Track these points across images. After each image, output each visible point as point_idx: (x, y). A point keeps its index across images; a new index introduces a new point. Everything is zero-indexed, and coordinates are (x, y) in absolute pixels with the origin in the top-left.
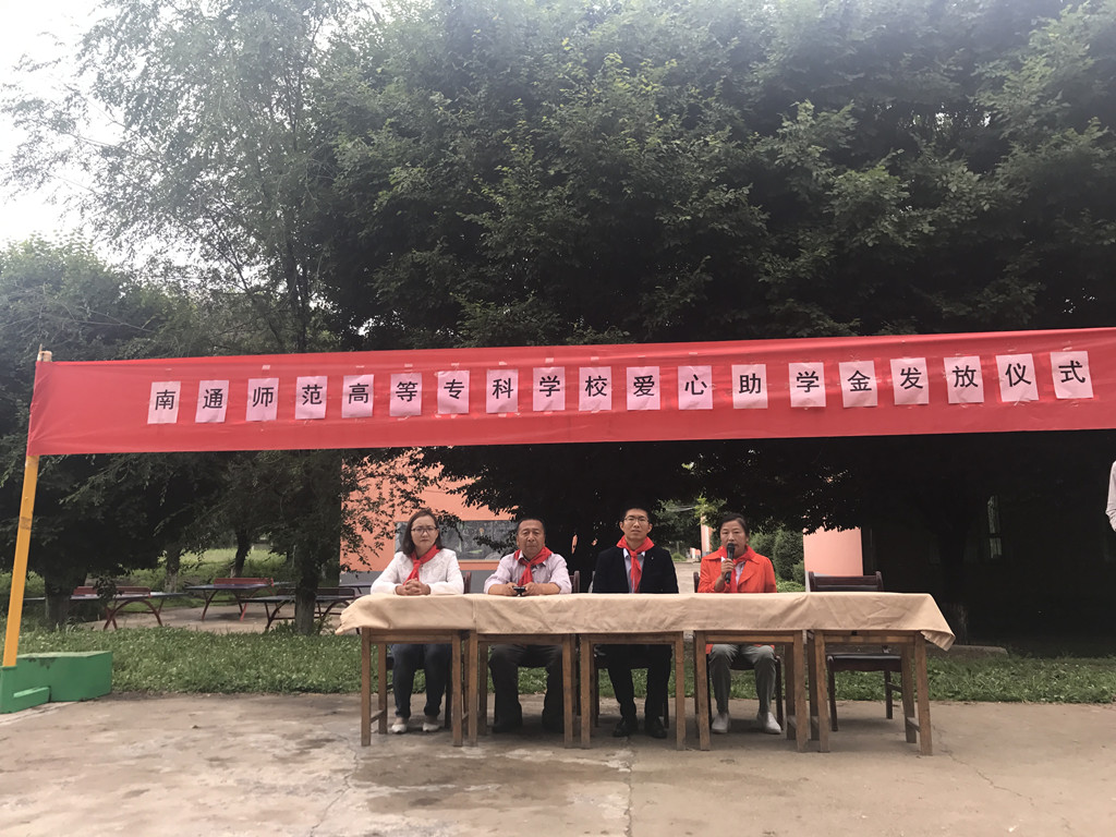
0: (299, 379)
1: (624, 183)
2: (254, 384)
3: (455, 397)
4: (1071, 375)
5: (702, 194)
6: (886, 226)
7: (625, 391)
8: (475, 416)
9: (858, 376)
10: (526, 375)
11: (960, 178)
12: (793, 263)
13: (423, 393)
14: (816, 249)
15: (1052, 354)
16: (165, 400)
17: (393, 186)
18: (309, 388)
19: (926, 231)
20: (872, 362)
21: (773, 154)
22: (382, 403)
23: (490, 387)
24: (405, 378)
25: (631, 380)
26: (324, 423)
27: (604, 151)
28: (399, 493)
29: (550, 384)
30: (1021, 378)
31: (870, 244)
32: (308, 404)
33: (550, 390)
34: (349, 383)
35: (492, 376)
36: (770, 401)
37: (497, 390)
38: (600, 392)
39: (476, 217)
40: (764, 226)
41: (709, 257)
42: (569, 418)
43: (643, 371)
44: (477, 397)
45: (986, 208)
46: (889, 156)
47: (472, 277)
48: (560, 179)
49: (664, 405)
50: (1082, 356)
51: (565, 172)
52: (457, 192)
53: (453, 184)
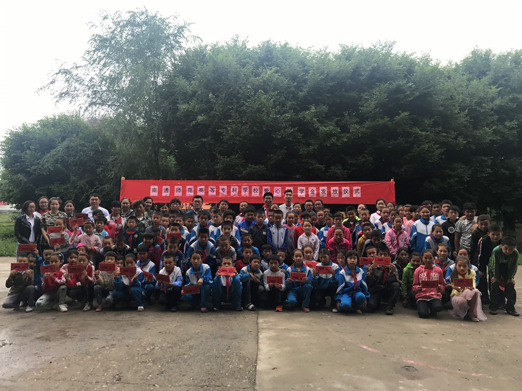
0: (187, 187)
2: (176, 187)
3: (224, 192)
4: (357, 192)
8: (228, 196)
9: (313, 190)
10: (240, 187)
13: (216, 191)
15: (353, 187)
16: (154, 190)
18: (189, 189)
19: (345, 141)
20: (316, 187)
21: (304, 118)
22: (207, 193)
24: (212, 187)
30: (346, 192)
32: (189, 192)
33: (245, 191)
34: (199, 188)
35: (232, 187)
37: (233, 191)
38: (256, 192)
42: (249, 198)
44: (229, 192)
50: (359, 188)
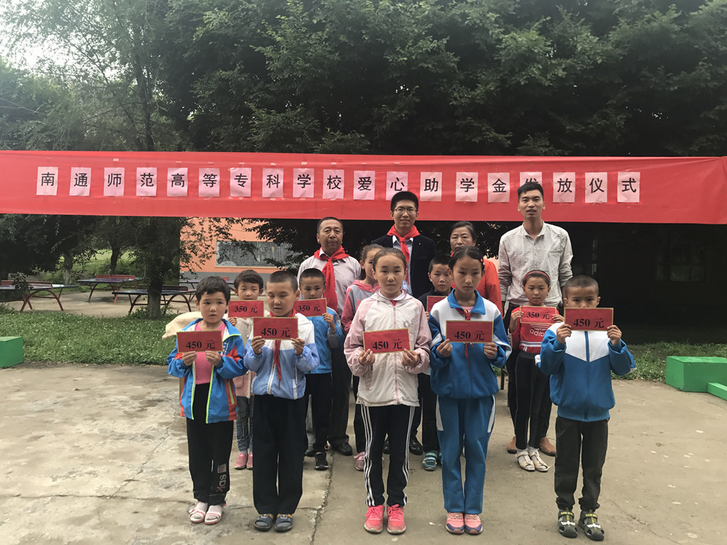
0: (138, 169)
1: (364, 32)
2: (108, 171)
3: (242, 185)
4: (628, 187)
5: (415, 43)
6: (535, 71)
7: (353, 187)
8: (255, 199)
9: (499, 182)
10: (289, 174)
11: (585, 40)
12: (472, 93)
13: (221, 182)
14: (488, 84)
15: (619, 173)
16: (48, 179)
17: (207, 23)
18: (145, 175)
19: (560, 75)
20: (508, 174)
21: (464, 16)
22: (193, 187)
23: (265, 180)
24: (209, 171)
25: (356, 179)
26: (156, 199)
27: (351, 9)
28: (215, 229)
29: (304, 180)
30: (598, 188)
31: (522, 83)
32: (145, 186)
33: (304, 184)
34: (171, 173)
35: (266, 172)
36: (443, 196)
37: (269, 182)
38: (336, 186)
39: (263, 49)
40: (456, 66)
41: (418, 86)
42: (316, 203)
43: (365, 174)
44: (256, 186)
45: (600, 61)
46: (541, 22)
47: (260, 90)
48: (320, 26)
49: (377, 196)
50: (636, 175)
51: (324, 21)
52: (251, 31)
53: (248, 24)
